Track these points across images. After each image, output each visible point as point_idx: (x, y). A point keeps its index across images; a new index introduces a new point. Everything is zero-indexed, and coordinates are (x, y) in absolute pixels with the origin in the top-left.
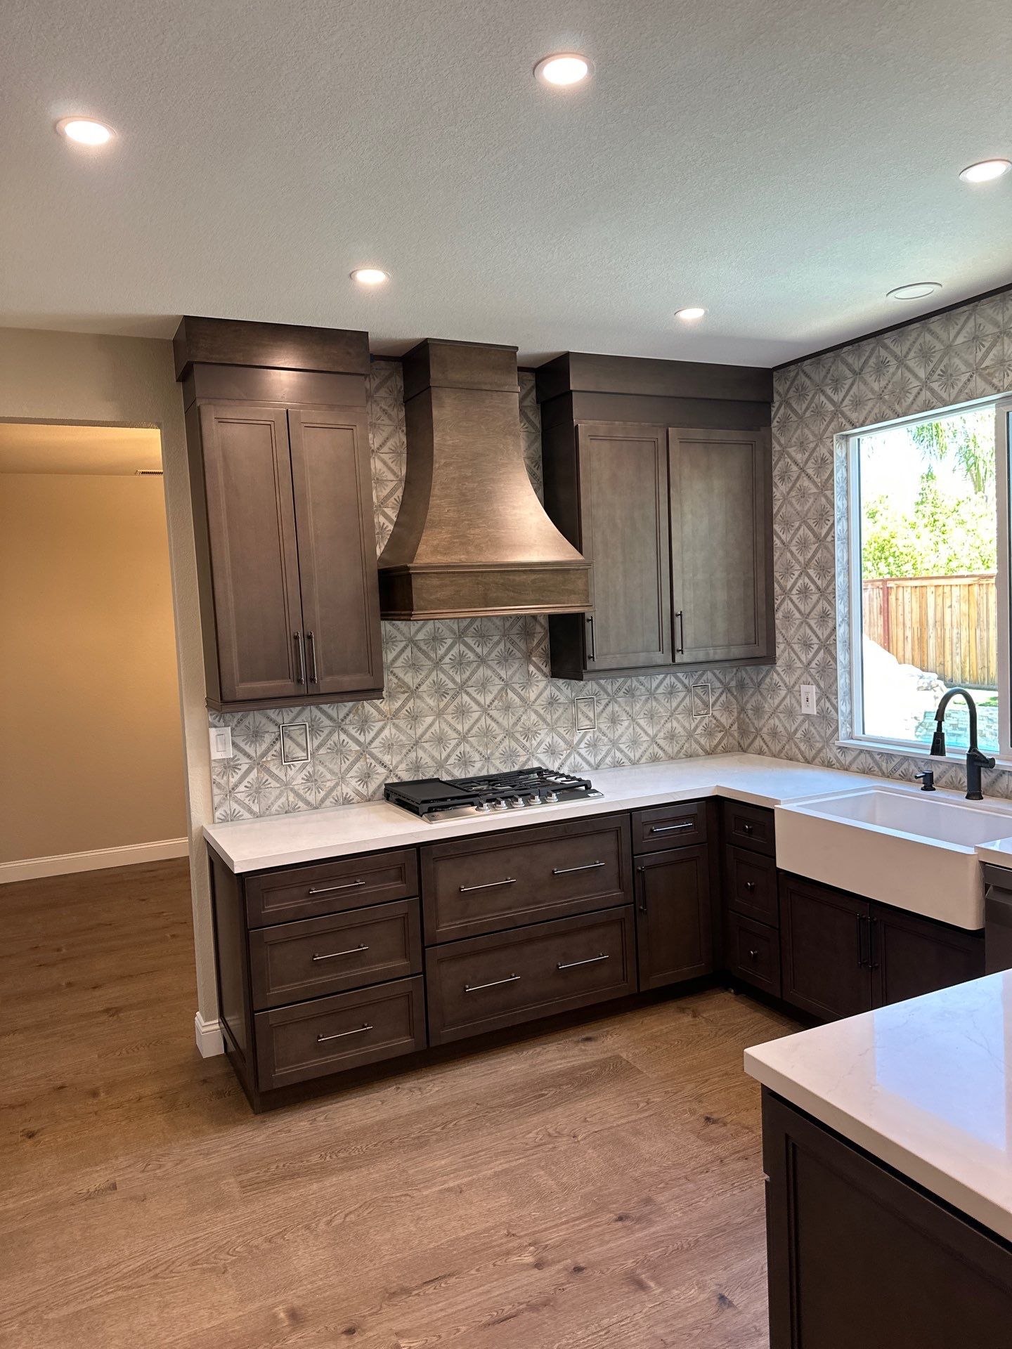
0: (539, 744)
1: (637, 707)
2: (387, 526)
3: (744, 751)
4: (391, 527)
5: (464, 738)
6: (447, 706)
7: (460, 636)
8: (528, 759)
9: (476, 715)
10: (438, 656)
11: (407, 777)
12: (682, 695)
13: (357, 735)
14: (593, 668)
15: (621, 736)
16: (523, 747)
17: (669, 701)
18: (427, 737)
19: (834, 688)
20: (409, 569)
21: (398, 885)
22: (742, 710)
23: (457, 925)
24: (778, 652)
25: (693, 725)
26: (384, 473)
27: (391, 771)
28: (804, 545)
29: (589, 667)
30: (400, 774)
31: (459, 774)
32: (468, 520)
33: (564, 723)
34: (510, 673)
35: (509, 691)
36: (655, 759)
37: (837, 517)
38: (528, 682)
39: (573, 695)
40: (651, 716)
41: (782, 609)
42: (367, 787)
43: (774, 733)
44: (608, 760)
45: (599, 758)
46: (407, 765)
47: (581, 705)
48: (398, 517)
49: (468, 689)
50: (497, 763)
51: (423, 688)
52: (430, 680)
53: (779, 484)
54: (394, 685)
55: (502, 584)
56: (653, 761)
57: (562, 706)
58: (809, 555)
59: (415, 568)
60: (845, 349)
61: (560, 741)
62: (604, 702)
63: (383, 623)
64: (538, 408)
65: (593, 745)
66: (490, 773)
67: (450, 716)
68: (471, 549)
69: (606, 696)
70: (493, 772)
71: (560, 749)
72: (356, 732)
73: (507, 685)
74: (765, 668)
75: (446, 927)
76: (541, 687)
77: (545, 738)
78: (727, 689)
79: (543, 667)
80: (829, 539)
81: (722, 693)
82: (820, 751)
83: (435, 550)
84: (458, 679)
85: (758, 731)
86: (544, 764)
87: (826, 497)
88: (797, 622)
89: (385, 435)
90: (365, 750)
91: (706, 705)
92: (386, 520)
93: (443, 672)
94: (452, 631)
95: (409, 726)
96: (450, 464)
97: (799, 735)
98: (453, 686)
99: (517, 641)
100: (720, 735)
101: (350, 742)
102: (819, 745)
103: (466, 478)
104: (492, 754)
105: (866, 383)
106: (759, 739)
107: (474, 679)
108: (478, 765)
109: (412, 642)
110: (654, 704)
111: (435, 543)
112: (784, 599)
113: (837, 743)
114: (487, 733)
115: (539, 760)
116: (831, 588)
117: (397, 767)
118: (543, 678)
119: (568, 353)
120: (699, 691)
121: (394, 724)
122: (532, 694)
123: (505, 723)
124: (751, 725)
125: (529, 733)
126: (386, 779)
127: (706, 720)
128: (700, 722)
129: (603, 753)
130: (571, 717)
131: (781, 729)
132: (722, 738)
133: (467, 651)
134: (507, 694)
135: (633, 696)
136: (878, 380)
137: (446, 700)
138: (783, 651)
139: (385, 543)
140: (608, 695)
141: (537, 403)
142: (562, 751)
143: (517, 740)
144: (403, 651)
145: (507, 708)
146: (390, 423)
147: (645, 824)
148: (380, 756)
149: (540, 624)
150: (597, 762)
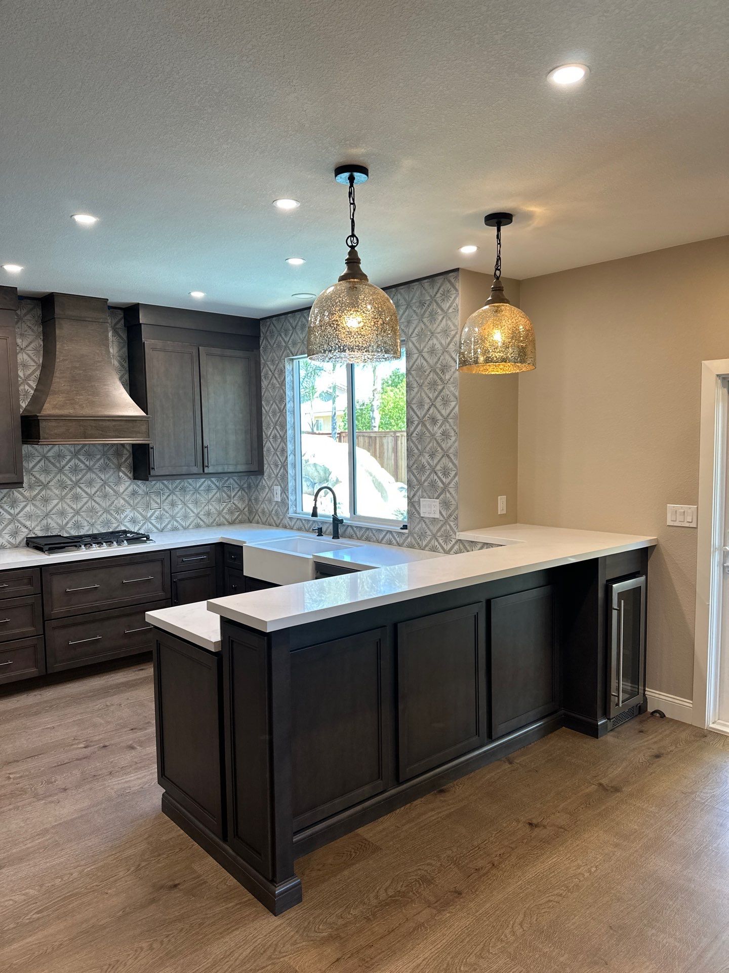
0: (126, 517)
1: (188, 497)
2: (30, 391)
3: (251, 522)
4: (32, 392)
5: (77, 513)
6: (66, 495)
7: (75, 455)
8: (119, 525)
9: (85, 500)
10: (61, 466)
11: (40, 534)
12: (215, 491)
13: (9, 510)
14: (154, 474)
15: (177, 513)
16: (115, 518)
17: (207, 494)
18: (54, 511)
19: (287, 487)
20: (38, 416)
21: (29, 587)
22: (250, 500)
23: (64, 609)
24: (265, 468)
25: (221, 508)
26: (28, 361)
27: (31, 530)
28: (274, 414)
29: (152, 474)
30: (36, 532)
31: (74, 533)
32: (76, 391)
33: (142, 505)
34: (107, 476)
35: (106, 487)
36: (198, 526)
37: (287, 400)
38: (119, 481)
39: (148, 489)
40: (196, 502)
41: (266, 446)
42: (15, 539)
43: (263, 512)
44: (169, 526)
45: (164, 525)
46: (41, 527)
47: (153, 496)
48: (37, 386)
49: (80, 485)
50: (99, 527)
51: (52, 483)
52: (56, 479)
53: (264, 380)
54: (33, 482)
55: (95, 427)
56: (197, 528)
57: (140, 496)
58: (277, 419)
59: (41, 416)
60: (289, 315)
61: (139, 515)
62: (167, 494)
63: (25, 446)
64: (125, 330)
65: (160, 518)
66: (94, 533)
67: (69, 500)
68: (77, 407)
69: (168, 491)
70: (96, 532)
71: (139, 520)
72: (9, 508)
73: (105, 483)
74: (259, 477)
75: (58, 610)
76: (127, 485)
77: (129, 513)
78: (242, 488)
79: (129, 474)
80: (284, 411)
81: (239, 491)
82: (282, 520)
83: (55, 407)
84: (74, 479)
85: (257, 511)
86: (128, 528)
87: (283, 390)
88: (273, 453)
89: (29, 340)
90: (14, 518)
91: (229, 497)
92: (28, 388)
93: (64, 475)
94: (71, 452)
95: (43, 505)
96: (66, 360)
97: (273, 512)
98: (71, 483)
99: (112, 458)
100: (237, 514)
101: (5, 513)
102: (281, 517)
103: (76, 368)
104: (95, 522)
105: (297, 334)
106: (257, 515)
107: (84, 479)
108: (86, 528)
109: (45, 457)
110: (198, 496)
111: (55, 403)
112: (267, 441)
113: (288, 515)
114: (92, 510)
115: (125, 526)
116: (285, 436)
117: (34, 528)
118: (129, 480)
119: (139, 304)
120: (225, 489)
121: (33, 504)
122: (121, 488)
123: (104, 505)
124: (253, 508)
125: (119, 511)
126: (27, 535)
127: (229, 505)
128: (226, 506)
129: (166, 523)
130: (145, 502)
131: (266, 509)
132: (239, 515)
133: (80, 463)
134: (105, 488)
135: (185, 491)
136: (302, 333)
137: (66, 491)
138: (267, 468)
139: (29, 401)
140: (170, 490)
141: (125, 326)
142: (140, 521)
143: (111, 515)
144: (39, 462)
145: (105, 496)
146: (32, 333)
147: (179, 557)
148: (24, 522)
149: (127, 449)
150: (162, 527)
